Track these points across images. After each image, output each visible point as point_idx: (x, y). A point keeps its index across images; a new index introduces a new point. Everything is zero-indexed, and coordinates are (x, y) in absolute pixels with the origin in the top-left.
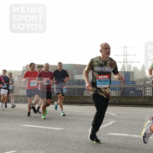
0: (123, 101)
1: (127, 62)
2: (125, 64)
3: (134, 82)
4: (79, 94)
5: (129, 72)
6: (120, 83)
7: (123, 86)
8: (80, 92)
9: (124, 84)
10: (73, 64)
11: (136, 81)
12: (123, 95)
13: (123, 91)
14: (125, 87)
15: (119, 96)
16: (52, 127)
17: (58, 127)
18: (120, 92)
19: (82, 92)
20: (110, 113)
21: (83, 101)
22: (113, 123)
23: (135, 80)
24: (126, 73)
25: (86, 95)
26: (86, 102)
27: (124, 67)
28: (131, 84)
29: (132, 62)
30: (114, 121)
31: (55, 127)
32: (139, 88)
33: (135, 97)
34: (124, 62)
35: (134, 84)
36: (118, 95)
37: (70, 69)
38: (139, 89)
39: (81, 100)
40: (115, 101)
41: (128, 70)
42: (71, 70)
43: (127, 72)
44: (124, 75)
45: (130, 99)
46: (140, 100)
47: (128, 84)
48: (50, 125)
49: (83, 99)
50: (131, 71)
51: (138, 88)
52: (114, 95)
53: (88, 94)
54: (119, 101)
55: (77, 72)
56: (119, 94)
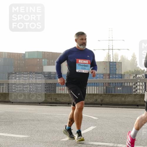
0: (107, 100)
1: (112, 49)
2: (111, 51)
3: (121, 75)
4: (49, 90)
5: (116, 62)
6: (103, 77)
7: (107, 80)
8: (51, 88)
9: (109, 78)
10: (42, 52)
11: (124, 75)
12: (107, 92)
13: (107, 87)
14: (110, 82)
15: (102, 93)
16: (13, 134)
17: (20, 134)
18: (103, 89)
19: (53, 88)
20: (90, 117)
21: (54, 100)
22: (94, 129)
23: (123, 73)
24: (111, 64)
25: (59, 93)
26: (58, 101)
27: (109, 56)
28: (118, 78)
29: (119, 50)
30: (95, 127)
31: (18, 134)
32: (128, 83)
33: (122, 94)
34: (109, 49)
35: (121, 78)
36: (100, 93)
37: (38, 59)
38: (128, 85)
39: (51, 99)
40: (96, 100)
41: (114, 59)
42: (40, 59)
43: (113, 62)
44: (109, 66)
45: (116, 97)
46: (130, 99)
47: (114, 78)
48: (11, 131)
49: (55, 97)
50: (118, 61)
51: (126, 84)
52: (95, 93)
53: (61, 91)
54: (102, 101)
55: (47, 62)
56: (102, 90)
